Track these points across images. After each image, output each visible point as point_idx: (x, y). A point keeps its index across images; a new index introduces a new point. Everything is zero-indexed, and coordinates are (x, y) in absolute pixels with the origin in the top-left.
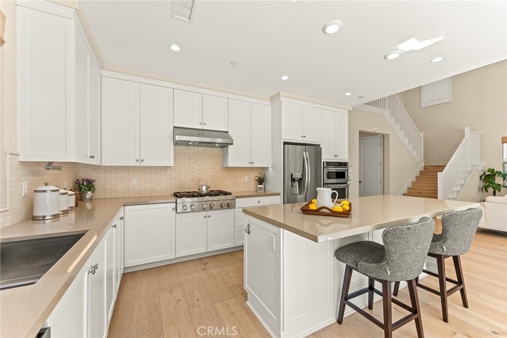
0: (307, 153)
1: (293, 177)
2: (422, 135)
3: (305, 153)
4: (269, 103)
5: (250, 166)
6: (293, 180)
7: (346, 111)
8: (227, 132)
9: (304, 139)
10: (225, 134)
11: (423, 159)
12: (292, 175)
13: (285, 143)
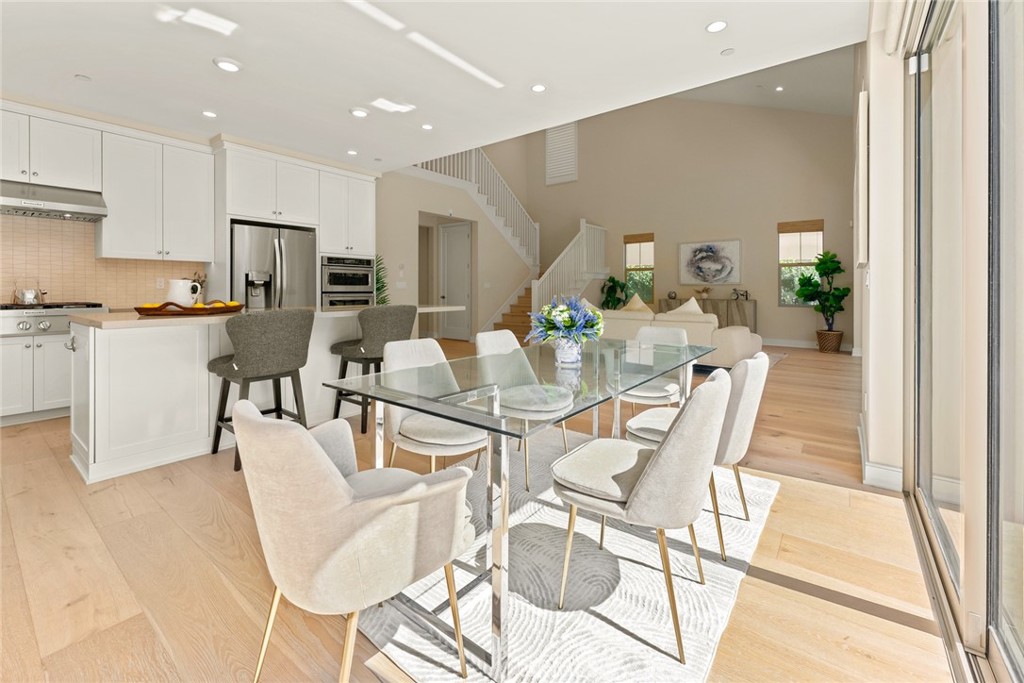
0: (282, 241)
1: (250, 279)
2: (537, 226)
3: (276, 241)
4: (209, 149)
5: (161, 258)
6: (249, 284)
7: (373, 179)
8: (100, 193)
9: (279, 217)
10: (98, 196)
11: (538, 262)
12: (247, 275)
13: (234, 222)
